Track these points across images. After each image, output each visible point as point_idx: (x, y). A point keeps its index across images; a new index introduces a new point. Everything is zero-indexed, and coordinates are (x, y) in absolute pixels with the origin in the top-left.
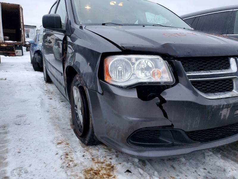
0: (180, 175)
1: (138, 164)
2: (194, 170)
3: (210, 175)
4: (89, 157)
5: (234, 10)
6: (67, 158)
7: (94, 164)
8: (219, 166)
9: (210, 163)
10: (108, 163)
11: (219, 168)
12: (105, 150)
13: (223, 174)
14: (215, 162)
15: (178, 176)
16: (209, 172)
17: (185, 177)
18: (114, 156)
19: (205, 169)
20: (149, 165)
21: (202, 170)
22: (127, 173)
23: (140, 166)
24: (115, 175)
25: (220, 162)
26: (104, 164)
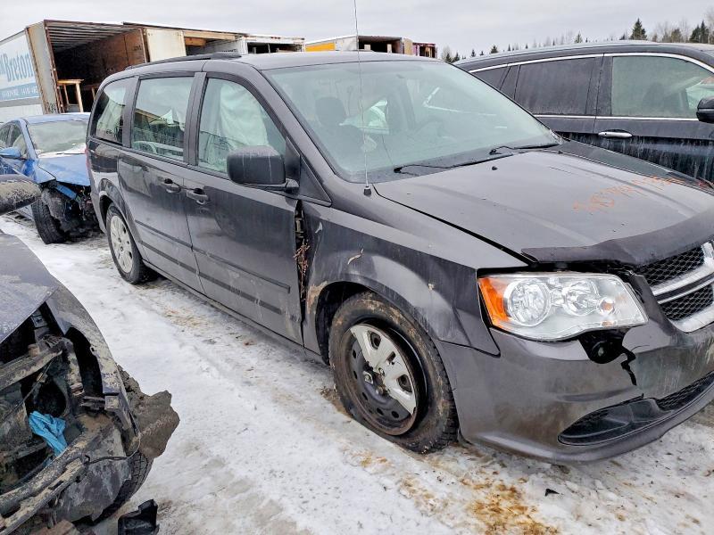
0: (638, 475)
1: (552, 472)
2: (652, 461)
3: (684, 463)
4: (454, 480)
5: (606, 55)
6: (414, 491)
7: (475, 493)
8: (689, 443)
9: (671, 440)
10: (497, 483)
11: (690, 446)
12: (469, 457)
13: (704, 457)
14: (680, 436)
15: (635, 479)
16: (679, 459)
17: (647, 478)
18: (497, 467)
19: (669, 454)
20: (574, 469)
21: (666, 457)
22: (550, 495)
23: (557, 475)
24: (532, 504)
25: (688, 434)
26: (493, 488)
